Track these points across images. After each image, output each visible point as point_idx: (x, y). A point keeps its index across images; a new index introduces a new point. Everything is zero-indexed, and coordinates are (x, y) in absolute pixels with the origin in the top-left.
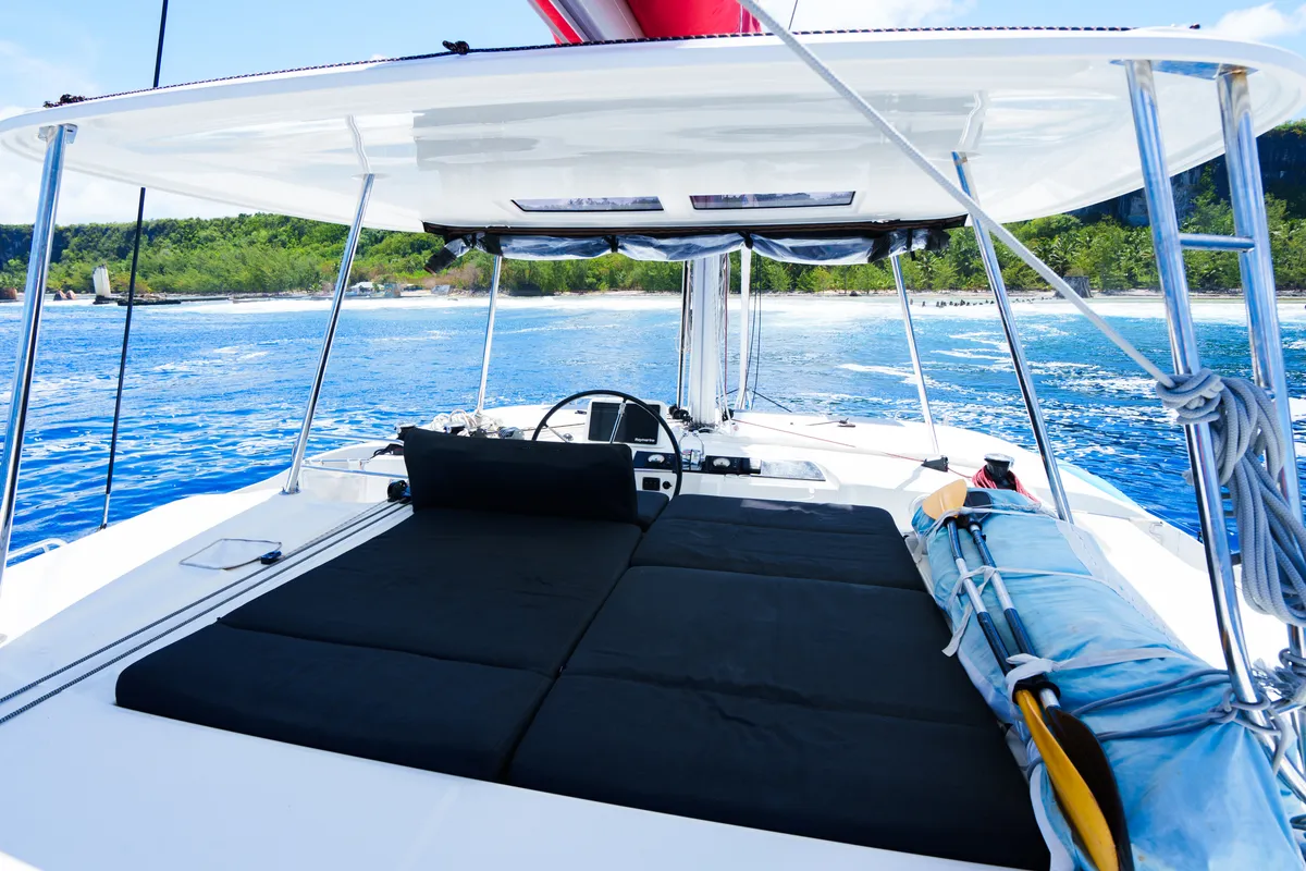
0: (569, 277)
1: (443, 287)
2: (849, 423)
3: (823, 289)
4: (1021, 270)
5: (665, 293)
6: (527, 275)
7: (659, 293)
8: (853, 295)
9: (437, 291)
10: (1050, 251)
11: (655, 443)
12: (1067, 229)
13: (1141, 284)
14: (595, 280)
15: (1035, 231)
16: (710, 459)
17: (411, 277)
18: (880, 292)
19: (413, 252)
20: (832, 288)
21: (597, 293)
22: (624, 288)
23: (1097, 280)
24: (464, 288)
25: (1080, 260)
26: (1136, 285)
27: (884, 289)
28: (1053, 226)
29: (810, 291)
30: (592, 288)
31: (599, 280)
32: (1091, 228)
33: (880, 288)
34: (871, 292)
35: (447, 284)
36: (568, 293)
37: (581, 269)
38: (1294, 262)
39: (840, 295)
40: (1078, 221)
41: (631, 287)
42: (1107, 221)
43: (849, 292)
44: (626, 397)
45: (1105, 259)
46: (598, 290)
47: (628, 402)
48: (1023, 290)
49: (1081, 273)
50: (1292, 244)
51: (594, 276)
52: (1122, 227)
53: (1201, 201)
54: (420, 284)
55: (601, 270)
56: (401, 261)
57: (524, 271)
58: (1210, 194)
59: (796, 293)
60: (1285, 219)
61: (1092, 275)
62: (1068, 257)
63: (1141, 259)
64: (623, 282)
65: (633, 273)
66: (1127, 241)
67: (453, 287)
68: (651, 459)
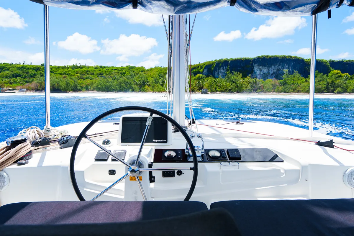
0: (71, 87)
1: (23, 89)
2: (240, 122)
3: (148, 91)
4: (194, 87)
5: (103, 92)
6: (56, 86)
7: (101, 92)
8: (155, 93)
9: (21, 90)
10: (200, 83)
11: (166, 142)
12: (203, 78)
13: (218, 91)
14: (81, 88)
15: (197, 78)
16: (207, 151)
17: (12, 86)
18: (162, 92)
19: (13, 77)
20: (150, 91)
21: (81, 92)
22: (90, 91)
23: (210, 90)
24: (32, 90)
25: (206, 86)
26: (217, 91)
27: (163, 91)
28: (200, 77)
29: (145, 92)
30: (80, 90)
31: (82, 88)
32: (208, 78)
33: (162, 91)
34: (160, 92)
35: (25, 88)
36: (72, 92)
37: (76, 85)
38: (244, 87)
39: (152, 93)
40: (205, 76)
41: (93, 90)
42: (211, 77)
43: (154, 92)
44: (152, 112)
45: (210, 85)
46: (82, 91)
47: (154, 115)
48: (195, 92)
49: (206, 88)
50: (244, 83)
51: (80, 87)
52: (214, 78)
53: (227, 73)
54: (15, 88)
55: (83, 85)
56: (7, 80)
57: (55, 85)
58: (229, 72)
59: (141, 92)
60: (242, 77)
61: (208, 89)
62: (203, 84)
63: (217, 85)
64: (90, 89)
65: (93, 86)
66: (215, 81)
67: (27, 89)
68: (167, 154)
